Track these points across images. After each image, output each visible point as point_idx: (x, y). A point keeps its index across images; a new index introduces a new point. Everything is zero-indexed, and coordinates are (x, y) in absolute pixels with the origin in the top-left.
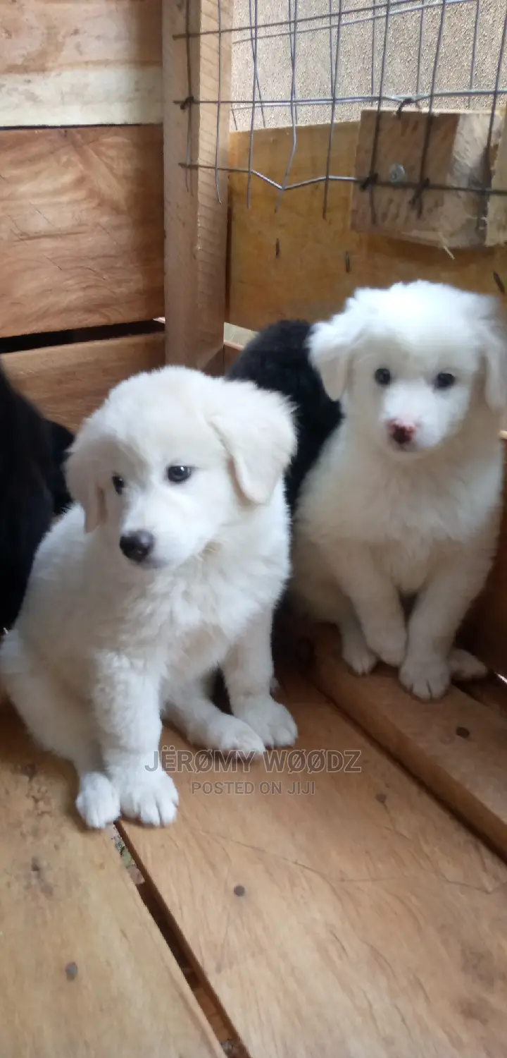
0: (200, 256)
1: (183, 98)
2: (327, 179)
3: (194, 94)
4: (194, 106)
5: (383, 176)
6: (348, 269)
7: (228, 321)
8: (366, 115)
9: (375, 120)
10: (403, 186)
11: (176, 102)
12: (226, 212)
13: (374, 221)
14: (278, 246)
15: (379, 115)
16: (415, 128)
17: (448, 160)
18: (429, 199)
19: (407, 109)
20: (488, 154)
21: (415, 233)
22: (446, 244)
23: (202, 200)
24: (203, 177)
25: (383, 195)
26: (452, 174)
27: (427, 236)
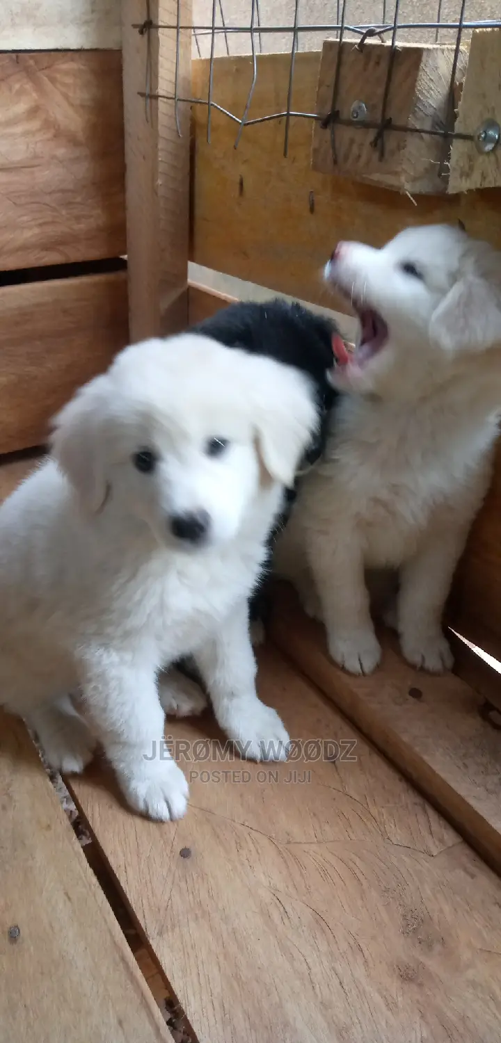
0: (161, 192)
1: (141, 20)
2: (288, 115)
3: (152, 18)
4: (153, 30)
5: (345, 115)
6: (312, 210)
7: (193, 260)
8: (328, 45)
9: (337, 51)
10: (365, 125)
11: (135, 26)
12: (188, 144)
13: (335, 162)
14: (241, 184)
15: (341, 48)
16: (378, 63)
17: (411, 99)
18: (391, 141)
19: (369, 41)
20: (453, 94)
21: (376, 177)
22: (409, 189)
23: (163, 132)
24: (163, 107)
25: (345, 134)
26: (414, 113)
27: (389, 180)
